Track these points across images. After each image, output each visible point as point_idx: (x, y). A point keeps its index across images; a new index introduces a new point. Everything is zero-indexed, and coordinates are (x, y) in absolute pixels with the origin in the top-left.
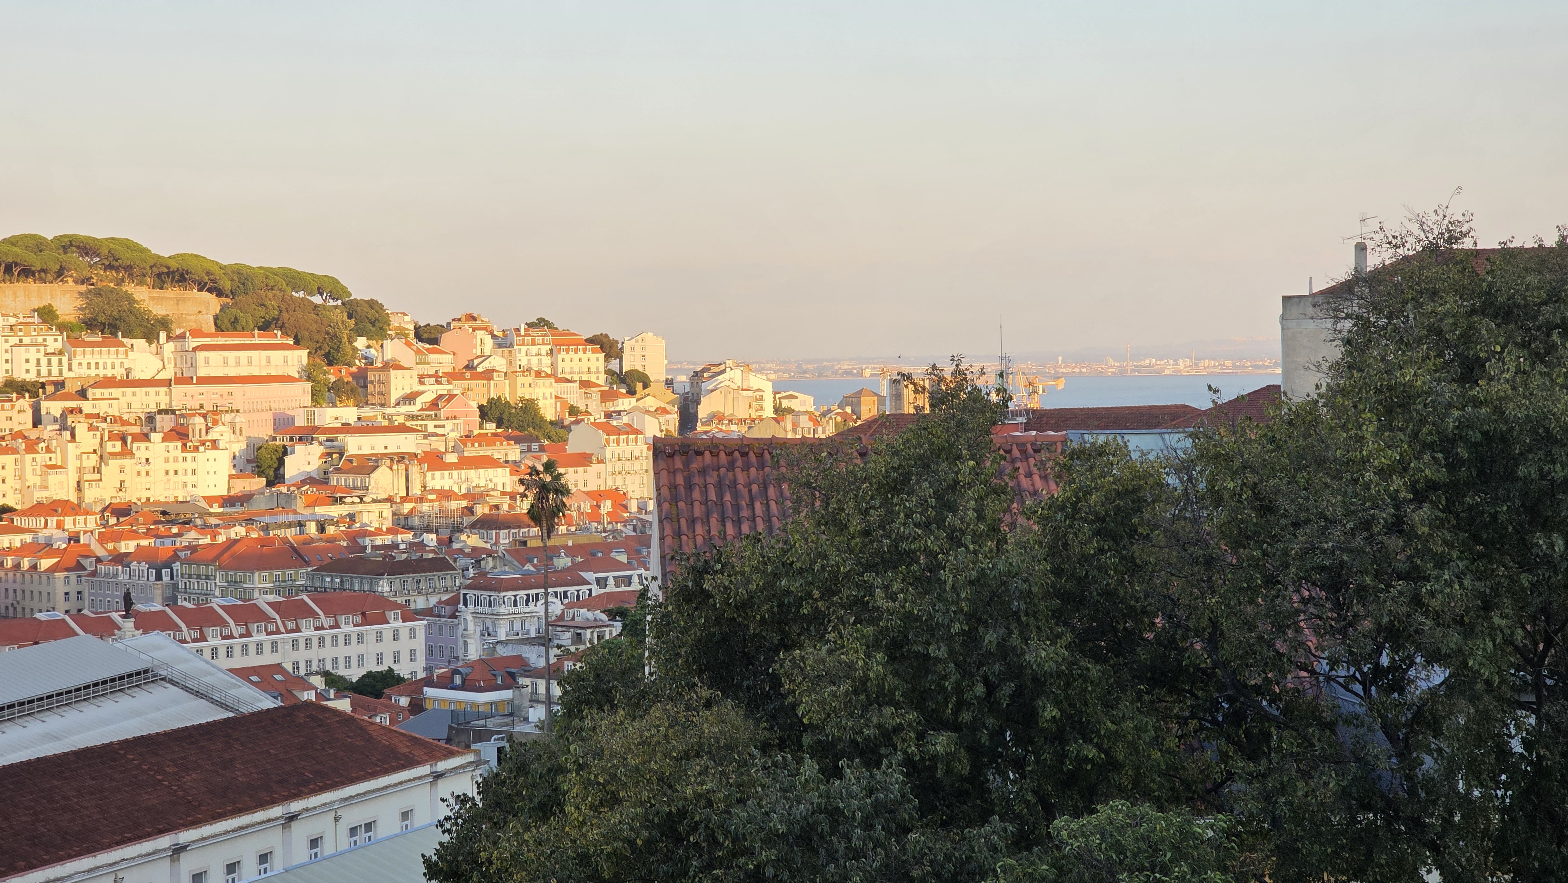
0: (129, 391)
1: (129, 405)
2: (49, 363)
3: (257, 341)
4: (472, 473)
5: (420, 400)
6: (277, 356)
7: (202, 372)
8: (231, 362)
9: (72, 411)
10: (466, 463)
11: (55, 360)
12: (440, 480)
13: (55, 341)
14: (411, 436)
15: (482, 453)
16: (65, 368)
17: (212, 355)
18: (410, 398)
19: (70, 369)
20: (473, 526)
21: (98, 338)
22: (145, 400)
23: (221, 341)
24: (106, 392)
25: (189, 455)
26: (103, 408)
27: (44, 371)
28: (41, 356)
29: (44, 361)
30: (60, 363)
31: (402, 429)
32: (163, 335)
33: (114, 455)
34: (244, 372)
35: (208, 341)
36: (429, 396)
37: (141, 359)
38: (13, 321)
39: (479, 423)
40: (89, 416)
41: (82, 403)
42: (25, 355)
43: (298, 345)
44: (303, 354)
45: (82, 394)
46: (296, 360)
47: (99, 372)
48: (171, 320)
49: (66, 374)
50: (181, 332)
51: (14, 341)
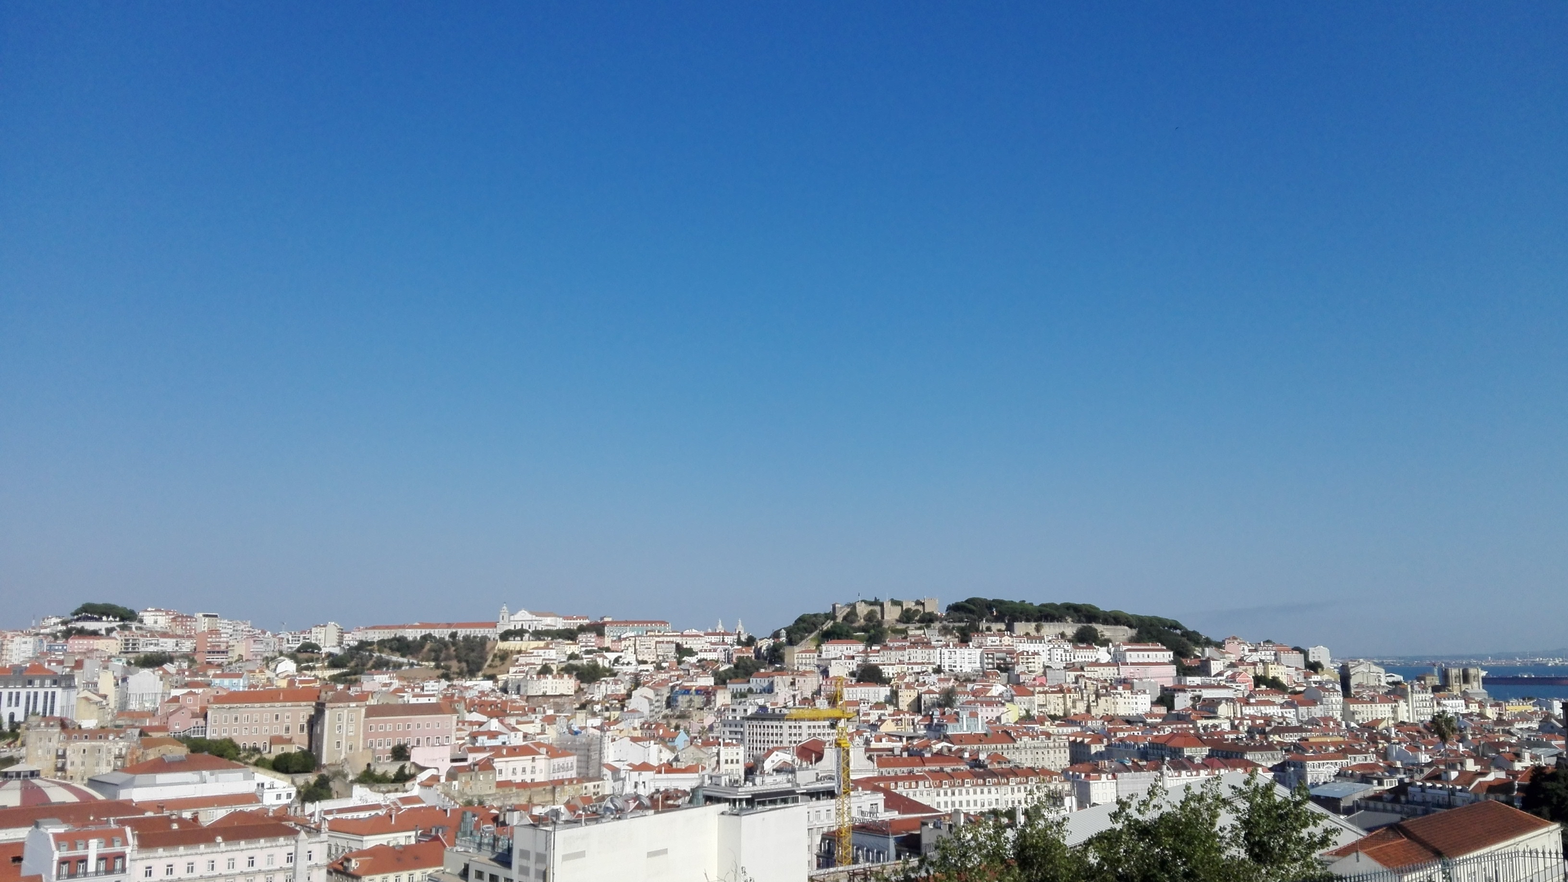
0: (1102, 668)
1: (1102, 674)
2: (1066, 656)
3: (1151, 647)
4: (1262, 708)
5: (1226, 674)
6: (1160, 654)
7: (1129, 660)
8: (1141, 656)
9: (1080, 676)
10: (1260, 703)
11: (1068, 654)
12: (1248, 711)
13: (1068, 646)
14: (1231, 691)
15: (1263, 699)
16: (1072, 658)
17: (1133, 653)
18: (1220, 674)
19: (1074, 658)
20: (1271, 732)
21: (1085, 645)
22: (1108, 672)
23: (1135, 647)
24: (1092, 669)
25: (1134, 696)
26: (1091, 675)
27: (1064, 659)
28: (1062, 652)
29: (1064, 655)
30: (1070, 656)
31: (1224, 687)
32: (1110, 644)
33: (1103, 695)
34: (1146, 660)
35: (1130, 647)
36: (1229, 673)
37: (1103, 654)
38: (1050, 638)
39: (1257, 685)
40: (1088, 678)
41: (1083, 673)
42: (1056, 652)
43: (1169, 648)
44: (1171, 653)
45: (1082, 669)
46: (1169, 655)
47: (1087, 660)
48: (1112, 638)
49: (1073, 661)
50: (1117, 643)
51: (1051, 646)
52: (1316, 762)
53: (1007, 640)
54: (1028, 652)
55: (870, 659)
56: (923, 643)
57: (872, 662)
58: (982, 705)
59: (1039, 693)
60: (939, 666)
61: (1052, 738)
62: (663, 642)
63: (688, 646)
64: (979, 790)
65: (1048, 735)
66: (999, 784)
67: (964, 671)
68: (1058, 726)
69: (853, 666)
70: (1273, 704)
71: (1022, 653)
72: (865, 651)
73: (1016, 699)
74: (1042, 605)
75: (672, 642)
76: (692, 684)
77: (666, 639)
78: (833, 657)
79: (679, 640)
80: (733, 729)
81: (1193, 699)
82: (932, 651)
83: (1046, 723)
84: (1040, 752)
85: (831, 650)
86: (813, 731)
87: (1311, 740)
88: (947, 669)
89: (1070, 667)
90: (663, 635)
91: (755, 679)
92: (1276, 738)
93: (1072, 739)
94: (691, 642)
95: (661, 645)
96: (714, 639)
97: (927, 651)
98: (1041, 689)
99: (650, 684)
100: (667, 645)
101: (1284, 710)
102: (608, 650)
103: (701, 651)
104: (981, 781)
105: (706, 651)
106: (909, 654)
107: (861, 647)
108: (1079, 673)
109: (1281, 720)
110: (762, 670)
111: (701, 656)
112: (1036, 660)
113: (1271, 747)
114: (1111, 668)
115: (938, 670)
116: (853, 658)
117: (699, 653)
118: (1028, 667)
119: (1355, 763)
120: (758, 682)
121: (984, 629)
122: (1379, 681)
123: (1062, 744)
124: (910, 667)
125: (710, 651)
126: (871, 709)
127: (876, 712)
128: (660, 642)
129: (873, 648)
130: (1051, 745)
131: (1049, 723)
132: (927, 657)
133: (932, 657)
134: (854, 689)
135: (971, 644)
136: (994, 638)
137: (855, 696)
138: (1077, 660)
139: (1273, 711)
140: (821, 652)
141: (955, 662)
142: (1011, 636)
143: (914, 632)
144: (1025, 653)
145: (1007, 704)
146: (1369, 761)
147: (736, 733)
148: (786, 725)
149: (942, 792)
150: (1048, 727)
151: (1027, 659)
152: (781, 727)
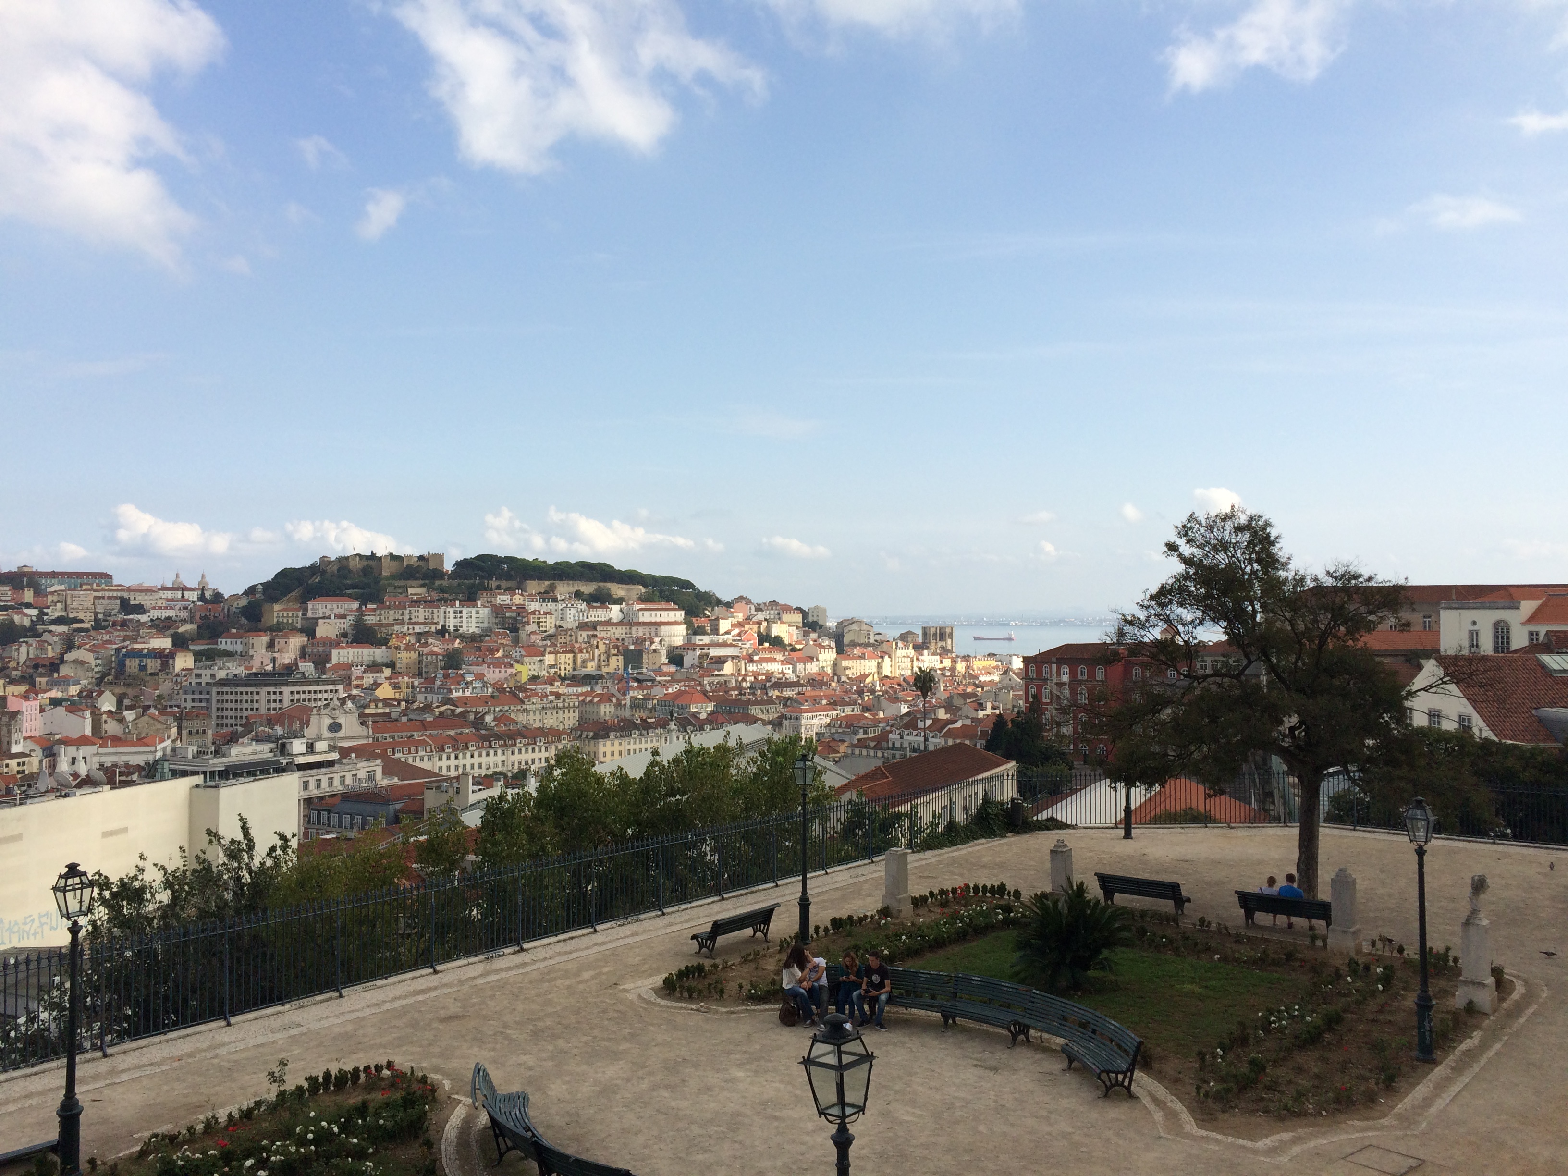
0: (614, 627)
1: (614, 633)
2: (579, 615)
3: (664, 607)
4: (764, 665)
5: (733, 633)
6: (672, 613)
7: (641, 620)
8: (653, 615)
9: (593, 635)
10: (761, 661)
11: (581, 614)
12: (752, 667)
13: (584, 606)
14: (737, 649)
15: (766, 656)
16: (585, 617)
17: (645, 613)
18: (728, 633)
19: (587, 618)
20: (771, 687)
21: (598, 605)
22: (621, 631)
23: (648, 606)
24: (605, 628)
26: (603, 634)
27: (576, 618)
28: (576, 612)
29: (577, 614)
30: (583, 615)
31: (731, 645)
32: (623, 603)
33: (614, 655)
34: (659, 619)
35: (643, 606)
36: (736, 631)
37: (615, 612)
38: (563, 597)
39: (761, 643)
40: (600, 638)
41: (595, 633)
42: (569, 612)
43: (680, 609)
44: (683, 613)
45: (595, 629)
46: (680, 615)
47: (600, 619)
48: (626, 598)
49: (586, 620)
50: (631, 602)
51: (564, 605)
52: (810, 714)
53: (518, 599)
54: (539, 612)
55: (365, 618)
56: (425, 602)
57: (367, 622)
58: (489, 667)
59: (550, 653)
60: (443, 626)
61: (562, 699)
62: (103, 598)
63: (137, 602)
64: (484, 753)
65: (558, 695)
66: (506, 745)
67: (471, 631)
68: (568, 686)
69: (345, 625)
70: (774, 660)
71: (533, 613)
72: (360, 611)
73: (527, 659)
74: (556, 563)
75: (116, 598)
76: (143, 646)
77: (107, 594)
78: (321, 615)
79: (126, 595)
80: (197, 696)
81: (701, 657)
82: (435, 611)
83: (556, 684)
84: (549, 712)
85: (317, 607)
86: (297, 697)
87: (807, 694)
88: (452, 629)
89: (583, 626)
90: (103, 590)
91: (224, 641)
92: (775, 693)
93: (581, 698)
94: (140, 598)
95: (101, 601)
96: (169, 594)
97: (430, 610)
98: (552, 649)
99: (88, 646)
100: (109, 601)
101: (784, 667)
102: (29, 606)
103: (154, 608)
104: (486, 744)
105: (160, 608)
106: (410, 613)
107: (355, 605)
108: (591, 633)
109: (781, 676)
110: (234, 631)
111: (155, 614)
112: (549, 620)
113: (770, 701)
114: (624, 628)
115: (443, 631)
116: (344, 617)
117: (152, 611)
118: (539, 627)
119: (843, 715)
120: (229, 643)
121: (494, 587)
122: (869, 638)
123: (571, 704)
124: (411, 627)
125: (166, 608)
126: (364, 672)
127: (371, 675)
128: (99, 598)
129: (369, 606)
130: (561, 705)
131: (559, 683)
132: (430, 617)
133: (435, 616)
134: (346, 651)
135: (479, 603)
136: (505, 597)
137: (346, 658)
138: (590, 619)
139: (774, 668)
140: (306, 610)
141: (461, 622)
142: (522, 595)
143: (415, 591)
144: (537, 613)
145: (516, 666)
146: (856, 712)
147: (201, 701)
148: (264, 690)
149: (444, 757)
150: (558, 687)
151: (539, 618)
152: (258, 693)
